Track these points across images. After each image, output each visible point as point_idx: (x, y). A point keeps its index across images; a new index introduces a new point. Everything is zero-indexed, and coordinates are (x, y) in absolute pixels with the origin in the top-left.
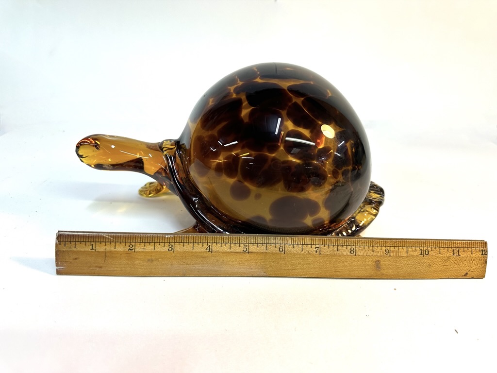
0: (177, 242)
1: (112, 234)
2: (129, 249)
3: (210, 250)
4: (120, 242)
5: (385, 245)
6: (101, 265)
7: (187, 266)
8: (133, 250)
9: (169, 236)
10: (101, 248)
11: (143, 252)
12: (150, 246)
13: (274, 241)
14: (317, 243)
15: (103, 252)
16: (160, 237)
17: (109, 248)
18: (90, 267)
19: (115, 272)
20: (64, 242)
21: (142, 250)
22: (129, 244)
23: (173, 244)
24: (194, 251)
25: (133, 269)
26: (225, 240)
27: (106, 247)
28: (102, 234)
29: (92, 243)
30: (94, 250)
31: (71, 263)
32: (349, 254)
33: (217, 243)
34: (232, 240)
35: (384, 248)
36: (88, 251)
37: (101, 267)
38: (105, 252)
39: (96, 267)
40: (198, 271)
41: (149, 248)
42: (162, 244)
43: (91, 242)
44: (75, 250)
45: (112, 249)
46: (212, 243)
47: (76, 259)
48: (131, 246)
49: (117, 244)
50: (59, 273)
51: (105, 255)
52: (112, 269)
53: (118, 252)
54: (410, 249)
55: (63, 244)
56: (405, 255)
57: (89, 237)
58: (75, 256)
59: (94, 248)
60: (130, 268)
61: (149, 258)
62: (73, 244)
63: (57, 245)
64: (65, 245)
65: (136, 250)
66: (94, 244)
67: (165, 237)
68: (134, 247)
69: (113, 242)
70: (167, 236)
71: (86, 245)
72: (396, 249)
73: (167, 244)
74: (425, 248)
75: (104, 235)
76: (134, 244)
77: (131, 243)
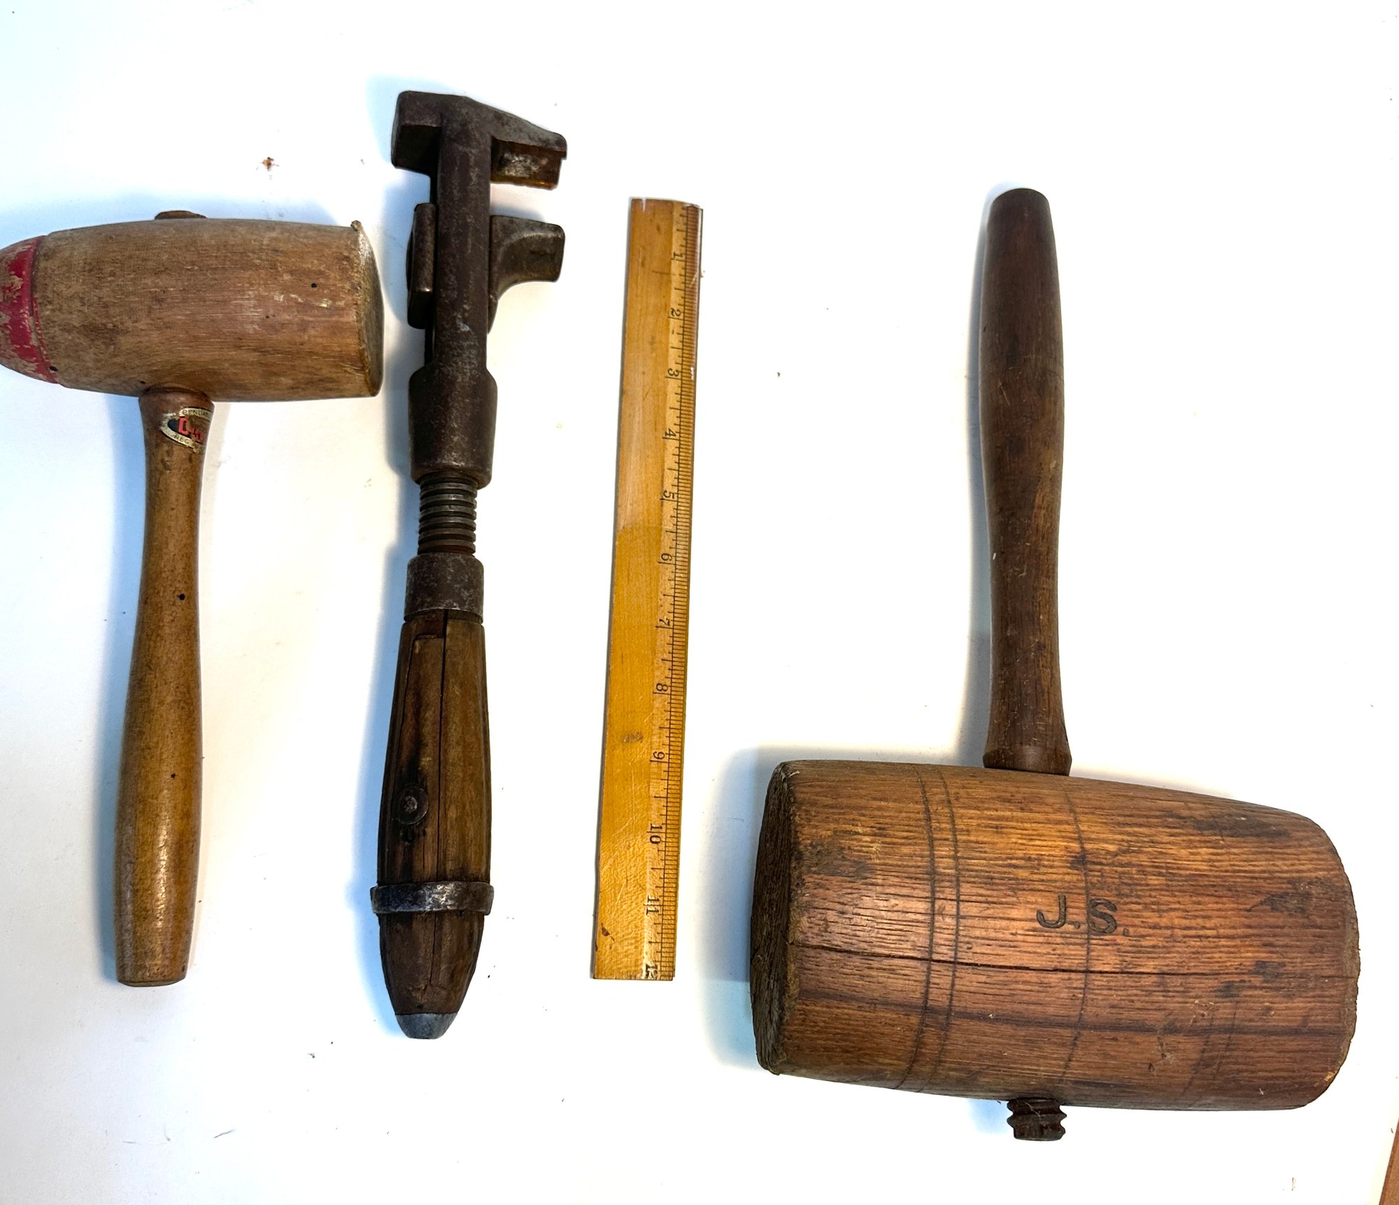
0: (682, 383)
1: (697, 287)
2: (673, 310)
3: (668, 435)
4: (685, 298)
5: (671, 752)
6: (647, 266)
7: (641, 398)
8: (671, 315)
9: (692, 373)
10: (676, 267)
11: (668, 330)
12: (677, 341)
13: (681, 547)
14: (677, 623)
15: (670, 270)
16: (692, 358)
17: (676, 280)
18: (644, 248)
19: (634, 286)
20: (685, 214)
21: (671, 330)
22: (682, 310)
23: (679, 377)
24: (668, 409)
25: (638, 314)
26: (684, 462)
27: (678, 276)
28: (697, 273)
29: (684, 256)
30: (673, 256)
31: (651, 221)
32: (657, 681)
33: (679, 448)
34: (684, 473)
35: (666, 750)
36: (671, 249)
37: (643, 265)
38: (669, 274)
39: (644, 259)
40: (630, 415)
41: (674, 340)
42: (679, 360)
43: (686, 254)
44: (674, 229)
45: (674, 285)
46: (680, 440)
47: (658, 229)
48: (678, 313)
49: (682, 293)
50: (635, 202)
51: (665, 274)
52: (640, 281)
53: (669, 293)
54: (663, 802)
55: (684, 212)
56: (651, 792)
57: (694, 252)
58: (663, 228)
59: (677, 257)
60: (641, 310)
61: (657, 339)
62: (684, 227)
63: (682, 203)
64: (681, 215)
65: (672, 320)
66: (684, 258)
67: (690, 366)
68: (676, 316)
69: (685, 287)
70: (692, 369)
71: (682, 246)
72: (664, 776)
73: (679, 368)
74: (664, 835)
75: (696, 275)
76: (681, 317)
77: (682, 315)
